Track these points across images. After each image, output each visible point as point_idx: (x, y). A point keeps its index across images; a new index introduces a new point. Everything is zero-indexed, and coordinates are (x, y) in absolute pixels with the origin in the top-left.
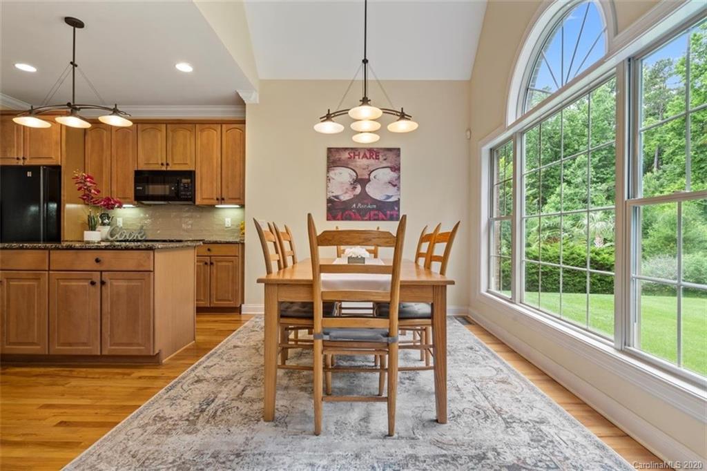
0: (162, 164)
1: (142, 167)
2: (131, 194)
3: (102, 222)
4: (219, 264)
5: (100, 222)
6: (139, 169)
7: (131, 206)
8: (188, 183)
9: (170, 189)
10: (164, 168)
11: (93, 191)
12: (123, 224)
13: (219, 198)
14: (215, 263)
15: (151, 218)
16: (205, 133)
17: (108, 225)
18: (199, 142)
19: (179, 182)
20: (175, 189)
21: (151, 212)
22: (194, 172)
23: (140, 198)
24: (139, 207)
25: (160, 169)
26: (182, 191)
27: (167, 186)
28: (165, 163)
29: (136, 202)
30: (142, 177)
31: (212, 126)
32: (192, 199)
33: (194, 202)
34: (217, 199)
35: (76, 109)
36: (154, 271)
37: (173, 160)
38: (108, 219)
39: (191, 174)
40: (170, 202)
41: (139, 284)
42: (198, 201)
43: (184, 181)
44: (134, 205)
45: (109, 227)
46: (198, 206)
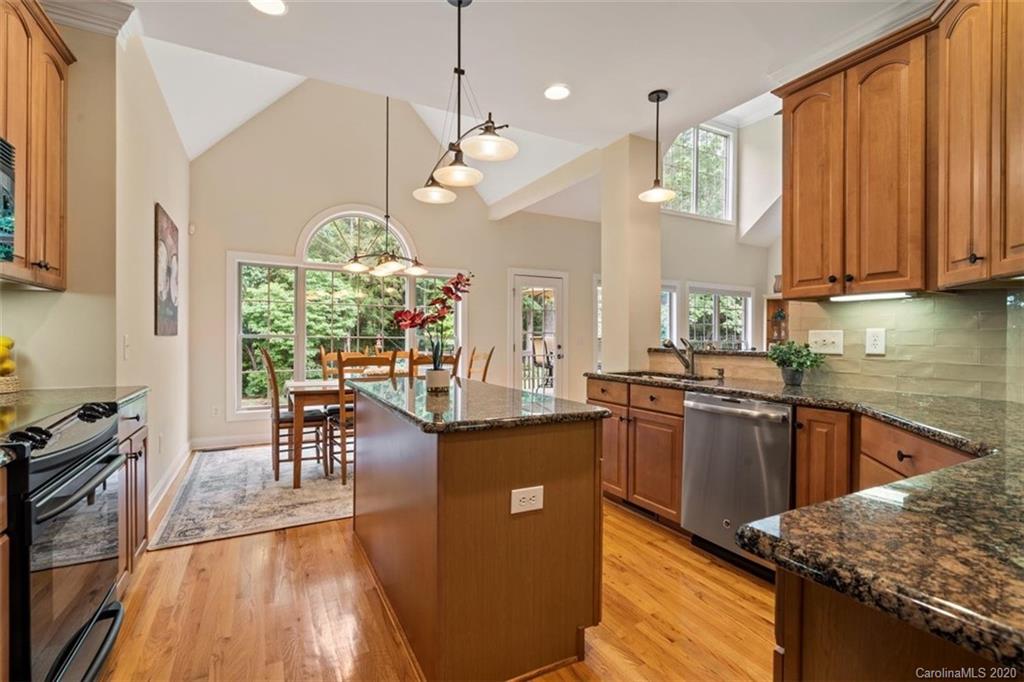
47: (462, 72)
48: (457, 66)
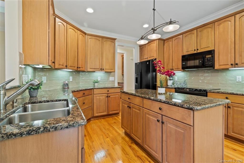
0: (195, 50)
1: (185, 53)
2: (180, 67)
3: (170, 79)
4: (235, 108)
5: (169, 79)
6: (184, 55)
7: (181, 72)
8: (210, 58)
9: (199, 62)
10: (196, 52)
11: (161, 68)
12: (177, 79)
13: (233, 63)
14: (232, 107)
15: (189, 77)
16: (221, 26)
17: (172, 80)
18: (217, 33)
19: (204, 58)
20: (202, 62)
21: (189, 74)
22: (214, 50)
23: (184, 68)
24: (184, 72)
25: (194, 53)
26: (206, 62)
27: (198, 61)
28: (196, 49)
29: (182, 70)
30: (185, 58)
31: (227, 19)
32: (213, 66)
33: (214, 68)
34: (232, 65)
35: (155, 30)
36: (193, 126)
37: (200, 46)
38: (172, 78)
39: (211, 52)
40: (199, 69)
41: (183, 131)
42: (217, 67)
43: (207, 56)
44: (182, 71)
45: (172, 81)
46: (216, 70)
47: (155, 10)
48: (153, 8)
